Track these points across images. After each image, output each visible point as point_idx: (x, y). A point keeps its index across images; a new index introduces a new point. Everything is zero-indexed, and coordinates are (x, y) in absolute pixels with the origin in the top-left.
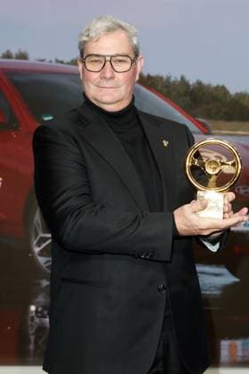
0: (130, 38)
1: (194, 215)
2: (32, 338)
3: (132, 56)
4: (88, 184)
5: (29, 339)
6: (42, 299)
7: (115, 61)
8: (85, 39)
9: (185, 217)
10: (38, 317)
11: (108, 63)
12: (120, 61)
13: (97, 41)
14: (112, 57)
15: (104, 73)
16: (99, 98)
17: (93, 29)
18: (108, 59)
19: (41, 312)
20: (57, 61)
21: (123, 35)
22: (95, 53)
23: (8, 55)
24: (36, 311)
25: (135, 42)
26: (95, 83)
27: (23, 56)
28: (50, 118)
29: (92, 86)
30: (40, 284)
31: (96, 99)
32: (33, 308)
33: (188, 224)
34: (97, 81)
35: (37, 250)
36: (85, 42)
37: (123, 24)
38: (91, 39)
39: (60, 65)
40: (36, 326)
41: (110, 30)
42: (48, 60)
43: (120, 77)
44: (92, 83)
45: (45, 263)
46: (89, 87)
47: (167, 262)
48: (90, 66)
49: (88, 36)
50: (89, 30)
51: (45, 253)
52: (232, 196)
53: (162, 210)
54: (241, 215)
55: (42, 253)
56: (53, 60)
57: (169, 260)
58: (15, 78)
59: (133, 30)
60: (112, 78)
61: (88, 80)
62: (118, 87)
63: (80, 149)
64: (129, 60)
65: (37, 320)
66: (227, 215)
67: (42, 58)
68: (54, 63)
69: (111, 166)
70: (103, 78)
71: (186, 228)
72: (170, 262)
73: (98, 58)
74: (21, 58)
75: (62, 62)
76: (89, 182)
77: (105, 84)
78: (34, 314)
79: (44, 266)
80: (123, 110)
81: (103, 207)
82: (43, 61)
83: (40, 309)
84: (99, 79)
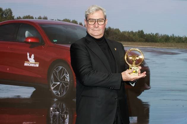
0: (103, 13)
1: (129, 74)
2: (52, 119)
3: (104, 19)
4: (91, 63)
5: (51, 119)
6: (54, 105)
7: (99, 21)
8: (88, 13)
9: (126, 75)
10: (54, 112)
11: (96, 22)
12: (100, 21)
13: (92, 14)
14: (98, 20)
15: (95, 25)
16: (93, 34)
17: (91, 10)
18: (96, 20)
19: (55, 110)
20: (58, 20)
21: (101, 12)
22: (92, 18)
23: (40, 18)
24: (53, 110)
25: (105, 14)
26: (92, 29)
27: (46, 18)
28: (56, 41)
29: (91, 30)
30: (54, 100)
31: (92, 34)
32: (52, 109)
33: (126, 77)
34: (93, 28)
35: (52, 88)
36: (88, 14)
37: (101, 8)
38: (90, 13)
39: (59, 21)
40: (53, 115)
41: (97, 10)
42: (55, 20)
43: (100, 26)
44: (91, 29)
45: (56, 93)
46: (89, 30)
47: (119, 90)
48: (90, 23)
49: (89, 12)
50: (89, 10)
51: (55, 89)
52: (140, 68)
53: (116, 72)
54: (144, 74)
55: (54, 89)
56: (57, 20)
57: (119, 89)
58: (43, 26)
59: (105, 10)
60: (98, 27)
61: (89, 28)
62: (99, 30)
63: (88, 52)
64: (103, 21)
65: (53, 113)
66: (140, 74)
67: (52, 19)
68: (57, 21)
69: (99, 58)
70: (95, 27)
71: (126, 79)
72: (120, 90)
73: (93, 20)
74: (45, 19)
75: (60, 20)
76: (91, 62)
77: (95, 29)
78: (52, 111)
79: (55, 94)
80: (101, 38)
81: (97, 71)
82: (53, 20)
83: (54, 109)
84: (93, 27)
